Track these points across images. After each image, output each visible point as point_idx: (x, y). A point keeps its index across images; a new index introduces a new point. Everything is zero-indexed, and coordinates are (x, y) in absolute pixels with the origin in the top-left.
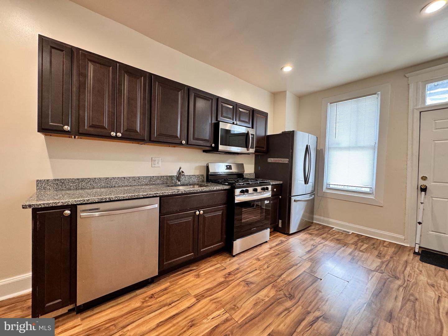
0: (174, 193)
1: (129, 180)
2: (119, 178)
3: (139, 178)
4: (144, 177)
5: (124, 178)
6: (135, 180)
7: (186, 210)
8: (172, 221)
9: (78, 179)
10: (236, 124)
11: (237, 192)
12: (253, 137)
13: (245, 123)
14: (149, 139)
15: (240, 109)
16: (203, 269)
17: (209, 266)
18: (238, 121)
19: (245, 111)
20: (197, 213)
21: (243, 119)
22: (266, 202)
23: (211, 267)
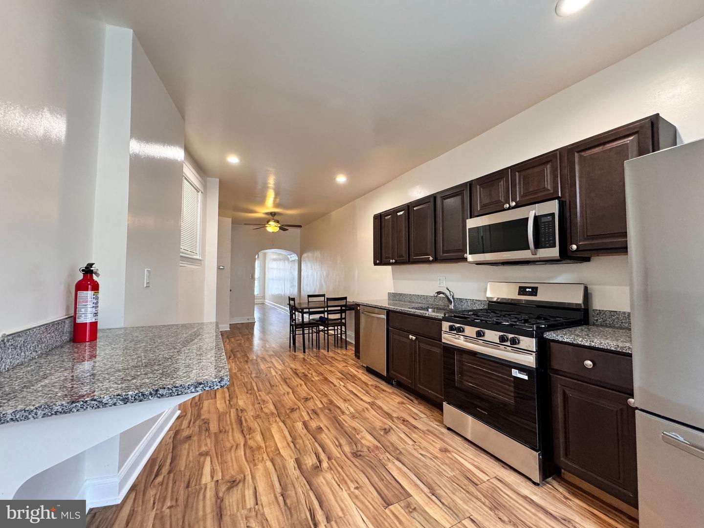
0: (394, 310)
1: (421, 298)
2: (416, 295)
3: (427, 296)
4: (430, 296)
5: (419, 295)
6: (424, 299)
7: (406, 330)
8: (396, 336)
10: (510, 208)
11: (446, 325)
12: (551, 219)
13: (540, 194)
14: (409, 261)
15: (523, 173)
16: (415, 406)
17: (421, 410)
18: (518, 200)
19: (537, 169)
20: (411, 336)
21: (531, 190)
22: (515, 373)
23: (419, 410)
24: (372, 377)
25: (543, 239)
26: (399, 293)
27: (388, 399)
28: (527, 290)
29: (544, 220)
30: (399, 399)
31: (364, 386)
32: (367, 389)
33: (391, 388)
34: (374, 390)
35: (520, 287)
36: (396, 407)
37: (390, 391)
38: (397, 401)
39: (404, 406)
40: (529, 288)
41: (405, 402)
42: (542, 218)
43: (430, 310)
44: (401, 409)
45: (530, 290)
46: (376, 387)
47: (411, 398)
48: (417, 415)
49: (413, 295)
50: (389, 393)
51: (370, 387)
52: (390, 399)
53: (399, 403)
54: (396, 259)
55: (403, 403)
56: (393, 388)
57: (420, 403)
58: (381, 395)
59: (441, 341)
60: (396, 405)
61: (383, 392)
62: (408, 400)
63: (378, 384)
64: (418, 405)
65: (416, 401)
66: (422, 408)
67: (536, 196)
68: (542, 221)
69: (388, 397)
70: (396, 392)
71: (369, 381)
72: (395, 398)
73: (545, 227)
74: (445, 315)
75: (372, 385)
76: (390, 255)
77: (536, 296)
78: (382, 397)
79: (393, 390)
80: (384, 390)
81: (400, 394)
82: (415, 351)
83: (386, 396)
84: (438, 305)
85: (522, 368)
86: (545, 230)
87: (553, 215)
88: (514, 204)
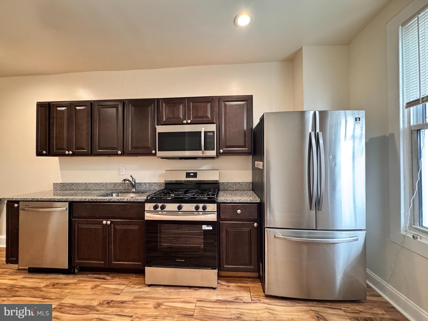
0: (81, 200)
1: (99, 185)
2: (92, 183)
3: (106, 183)
4: (109, 183)
5: (96, 183)
6: (103, 186)
7: (94, 217)
8: (82, 225)
9: (71, 183)
10: (187, 124)
11: (149, 206)
12: (212, 135)
13: (204, 119)
14: (91, 153)
15: (195, 104)
16: (110, 283)
17: (117, 283)
18: (191, 119)
19: (203, 104)
20: (104, 222)
21: (200, 115)
22: (205, 227)
23: (117, 284)
24: (41, 277)
25: (208, 145)
26: (70, 182)
27: (77, 291)
28: (191, 174)
29: (209, 134)
30: (90, 285)
31: (36, 293)
32: (42, 293)
33: (74, 277)
34: (53, 290)
35: (186, 173)
36: (93, 294)
37: (75, 281)
38: (89, 287)
39: (99, 288)
40: (192, 173)
41: (98, 283)
42: (208, 133)
43: (114, 195)
44: (98, 293)
45: (193, 174)
46: (54, 285)
47: (101, 276)
48: (117, 289)
49: (90, 183)
50: (75, 283)
51: (45, 289)
52: (80, 289)
53: (92, 288)
54: (74, 150)
55: (96, 286)
56: (76, 276)
57: (113, 277)
58: (67, 291)
59: (144, 219)
60: (90, 292)
61: (66, 286)
62: (101, 280)
63: (56, 281)
64: (113, 279)
65: (108, 278)
66: (117, 280)
67: (202, 119)
68: (208, 135)
69: (76, 289)
70: (82, 279)
71: (40, 283)
72: (85, 286)
73: (209, 139)
74: (147, 197)
75: (47, 286)
76: (65, 146)
77: (196, 177)
78: (68, 292)
79: (78, 279)
80: (66, 284)
81: (89, 279)
82: (110, 234)
83: (73, 289)
84: (118, 190)
85: (207, 223)
86: (209, 140)
87: (214, 132)
88: (189, 121)
